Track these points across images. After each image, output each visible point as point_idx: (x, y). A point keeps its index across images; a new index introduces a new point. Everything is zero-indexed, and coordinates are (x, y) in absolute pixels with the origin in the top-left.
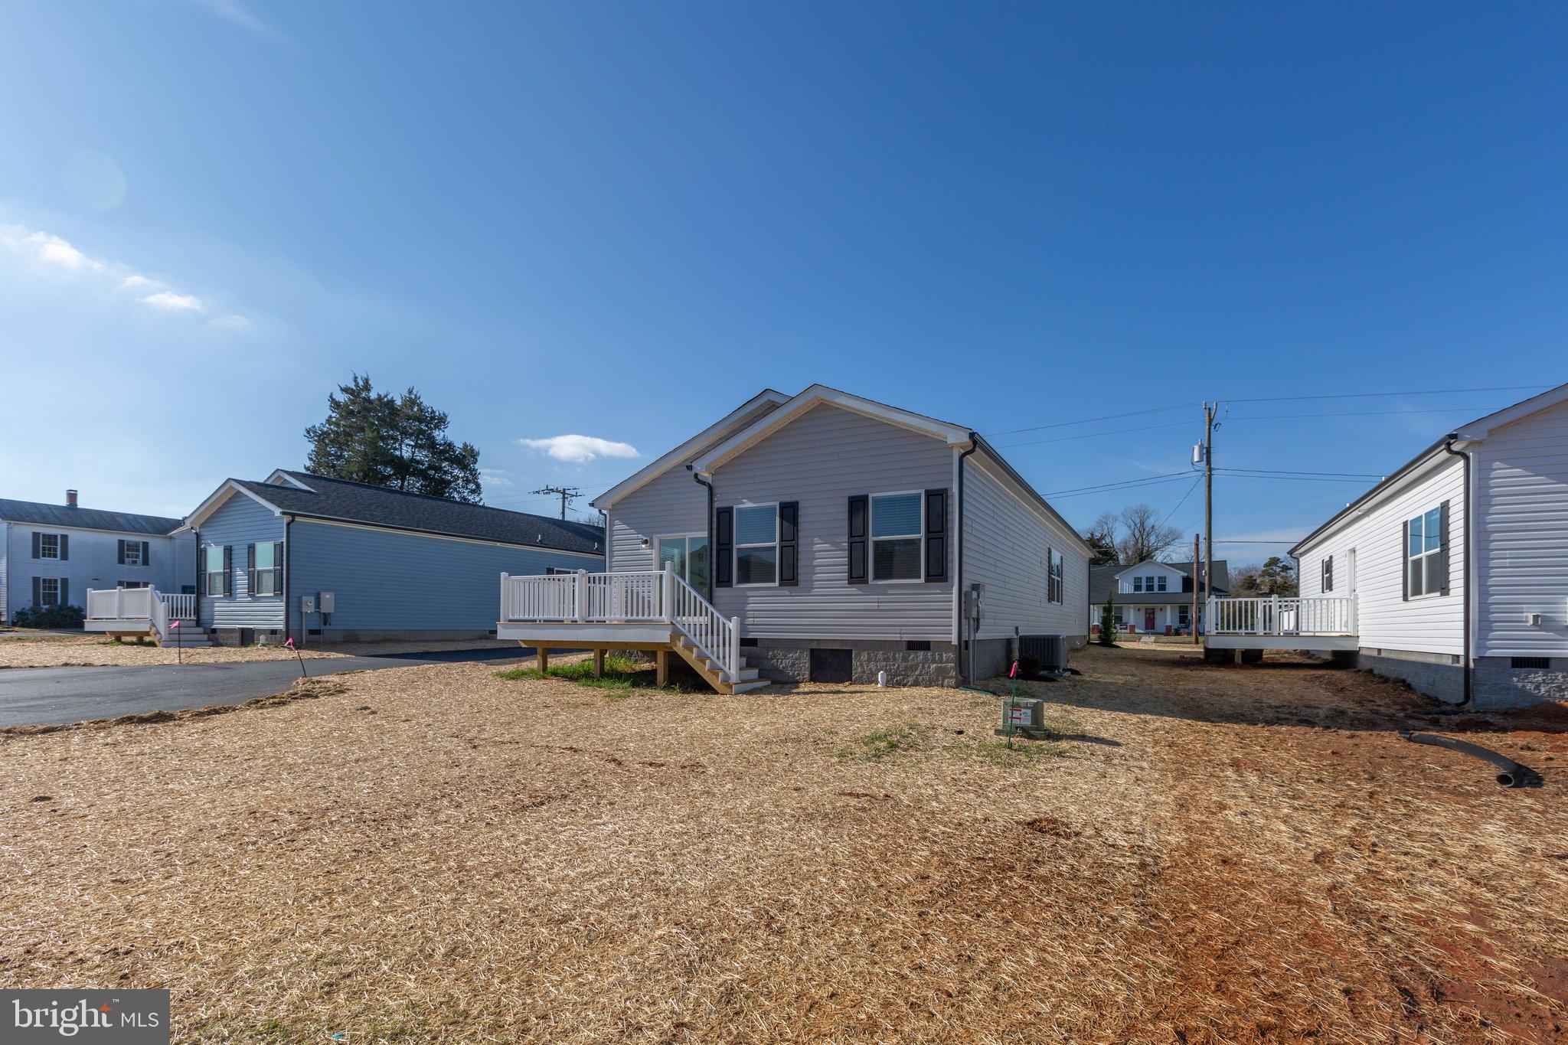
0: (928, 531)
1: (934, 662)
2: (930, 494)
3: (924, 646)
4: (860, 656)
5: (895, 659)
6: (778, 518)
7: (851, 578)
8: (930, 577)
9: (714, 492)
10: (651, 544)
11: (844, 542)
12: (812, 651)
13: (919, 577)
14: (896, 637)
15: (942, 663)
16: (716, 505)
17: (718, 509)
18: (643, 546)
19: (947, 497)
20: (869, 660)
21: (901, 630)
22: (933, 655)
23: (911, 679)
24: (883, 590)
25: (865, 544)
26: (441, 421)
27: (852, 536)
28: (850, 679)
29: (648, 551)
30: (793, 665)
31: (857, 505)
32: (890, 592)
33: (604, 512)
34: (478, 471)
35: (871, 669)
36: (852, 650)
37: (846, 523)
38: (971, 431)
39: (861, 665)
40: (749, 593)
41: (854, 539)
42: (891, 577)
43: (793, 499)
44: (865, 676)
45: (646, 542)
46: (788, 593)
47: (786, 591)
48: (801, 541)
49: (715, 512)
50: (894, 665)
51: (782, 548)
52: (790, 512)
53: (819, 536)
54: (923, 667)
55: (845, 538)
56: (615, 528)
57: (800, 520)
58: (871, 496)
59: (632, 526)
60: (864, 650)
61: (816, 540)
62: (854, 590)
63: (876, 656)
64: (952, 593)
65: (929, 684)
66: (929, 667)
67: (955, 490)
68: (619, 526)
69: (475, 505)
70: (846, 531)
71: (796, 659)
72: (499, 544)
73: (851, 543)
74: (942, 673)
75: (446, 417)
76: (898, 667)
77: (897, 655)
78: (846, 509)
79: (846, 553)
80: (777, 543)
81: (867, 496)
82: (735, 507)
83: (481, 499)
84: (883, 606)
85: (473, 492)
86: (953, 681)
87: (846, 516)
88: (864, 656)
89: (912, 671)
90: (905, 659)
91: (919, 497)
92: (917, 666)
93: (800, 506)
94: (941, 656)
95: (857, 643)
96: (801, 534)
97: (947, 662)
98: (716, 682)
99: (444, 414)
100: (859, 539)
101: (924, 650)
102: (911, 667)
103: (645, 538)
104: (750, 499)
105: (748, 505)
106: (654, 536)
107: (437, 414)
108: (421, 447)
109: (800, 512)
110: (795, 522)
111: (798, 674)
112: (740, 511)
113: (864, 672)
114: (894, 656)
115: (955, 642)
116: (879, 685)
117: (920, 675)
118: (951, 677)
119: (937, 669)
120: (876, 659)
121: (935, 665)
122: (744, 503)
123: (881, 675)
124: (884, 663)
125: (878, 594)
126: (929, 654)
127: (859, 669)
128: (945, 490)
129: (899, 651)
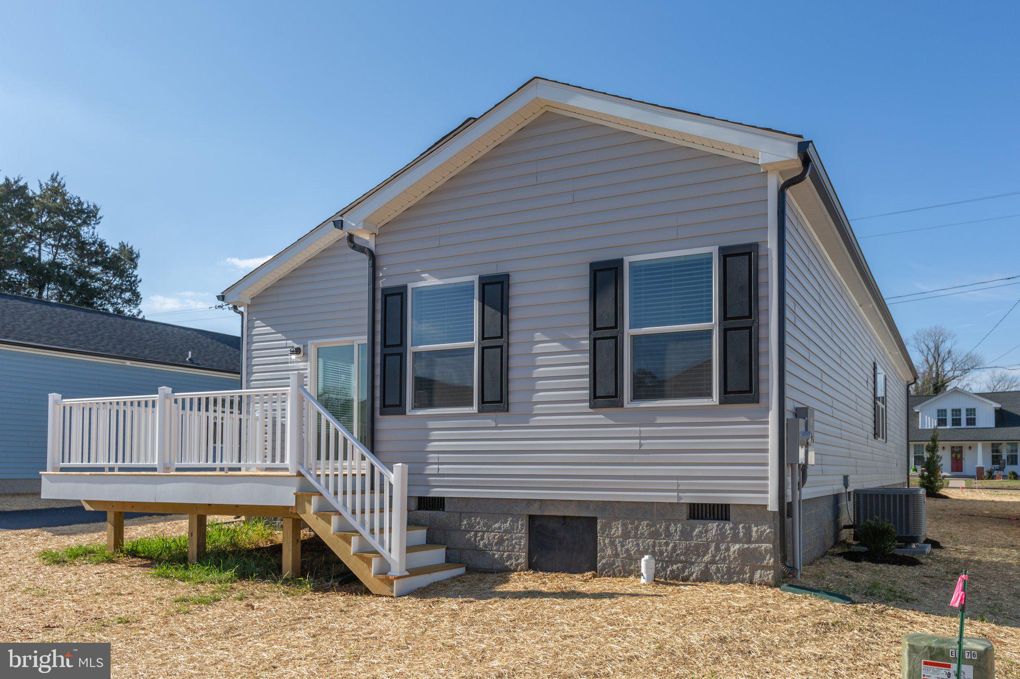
0: (725, 316)
1: (736, 539)
2: (727, 254)
3: (720, 512)
4: (611, 528)
5: (668, 535)
6: (476, 304)
7: (595, 397)
8: (729, 395)
9: (380, 262)
10: (306, 354)
11: (584, 339)
12: (532, 518)
13: (709, 395)
14: (671, 497)
15: (749, 541)
16: (381, 284)
17: (383, 290)
18: (294, 357)
19: (757, 257)
20: (626, 535)
21: (678, 485)
22: (735, 528)
23: (696, 570)
24: (648, 419)
25: (617, 341)
26: (90, 215)
27: (595, 329)
28: (593, 567)
29: (301, 365)
30: (501, 541)
31: (605, 277)
32: (660, 420)
33: (241, 309)
34: (139, 278)
35: (627, 551)
36: (595, 519)
37: (586, 308)
38: (800, 140)
39: (612, 543)
40: (432, 424)
41: (599, 334)
42: (662, 396)
43: (501, 270)
44: (618, 563)
45: (297, 351)
46: (493, 424)
47: (488, 421)
48: (513, 339)
49: (379, 295)
50: (667, 544)
51: (483, 350)
52: (496, 291)
53: (541, 330)
54: (717, 549)
55: (585, 332)
56: (255, 331)
57: (513, 303)
58: (627, 260)
59: (278, 328)
60: (617, 519)
61: (538, 336)
62: (599, 417)
63: (637, 528)
64: (767, 423)
65: (728, 578)
66: (728, 549)
67: (772, 245)
68: (260, 328)
69: (133, 318)
70: (586, 320)
71: (506, 532)
72: (128, 363)
73: (595, 340)
74: (750, 558)
75: (98, 210)
76: (674, 549)
77: (672, 528)
78: (586, 283)
79: (586, 357)
80: (474, 343)
81: (621, 261)
82: (410, 286)
83: (140, 312)
84: (648, 444)
85: (128, 302)
86: (770, 575)
87: (586, 295)
88: (617, 529)
89: (698, 555)
90: (686, 535)
91: (707, 260)
92: (707, 547)
93: (512, 280)
94: (748, 531)
95: (605, 506)
96: (513, 327)
97: (759, 540)
98: (367, 574)
99: (95, 206)
100: (607, 333)
101: (718, 519)
102: (697, 547)
103: (296, 346)
104: (433, 273)
105: (430, 281)
106: (310, 342)
107: (85, 206)
108: (65, 247)
109: (513, 291)
110: (504, 308)
111: (509, 557)
112: (418, 292)
113: (617, 555)
114: (667, 529)
115: (773, 505)
116: (643, 581)
117: (713, 562)
118: (767, 568)
119: (742, 553)
120: (636, 533)
121: (737, 546)
122: (423, 279)
123: (645, 563)
124: (650, 541)
125: (640, 425)
126: (728, 526)
127: (609, 551)
128: (755, 246)
129: (676, 521)
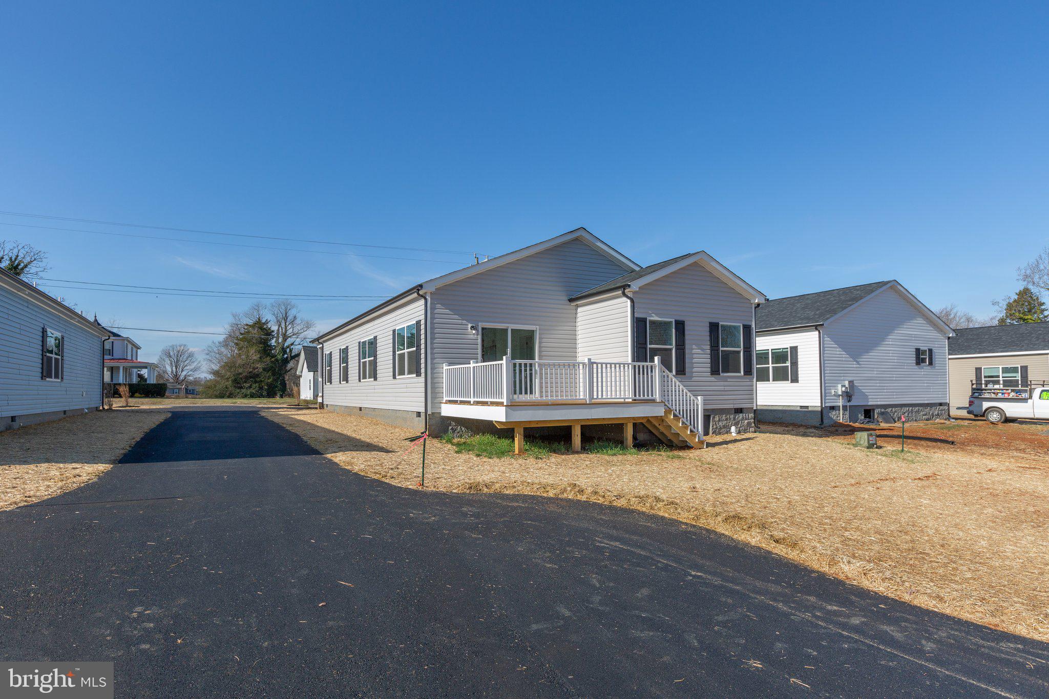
0: (744, 347)
1: (746, 419)
2: (745, 327)
6: (674, 330)
7: (713, 371)
8: (745, 373)
11: (708, 350)
13: (739, 372)
14: (731, 406)
15: (749, 419)
16: (636, 315)
17: (637, 318)
20: (719, 421)
21: (733, 402)
22: (746, 415)
24: (725, 380)
25: (718, 351)
27: (713, 346)
31: (714, 327)
32: (729, 380)
35: (720, 426)
36: (710, 415)
37: (708, 338)
39: (715, 423)
41: (713, 348)
42: (729, 372)
43: (682, 318)
47: (679, 378)
48: (687, 347)
49: (635, 320)
50: (729, 422)
51: (676, 350)
52: (680, 326)
53: (696, 344)
54: (742, 422)
55: (709, 347)
56: (436, 311)
57: (686, 333)
58: (720, 323)
59: (455, 311)
60: (716, 414)
61: (694, 347)
62: (713, 379)
63: (722, 417)
64: (753, 381)
66: (744, 422)
67: (754, 326)
70: (709, 343)
73: (713, 350)
74: (749, 425)
76: (732, 424)
78: (708, 329)
79: (709, 356)
80: (673, 346)
81: (718, 324)
82: (649, 318)
84: (727, 388)
87: (708, 333)
88: (716, 418)
89: (737, 425)
90: (734, 419)
91: (740, 327)
92: (739, 422)
93: (686, 323)
94: (749, 416)
95: (713, 410)
96: (687, 342)
97: (751, 419)
100: (716, 348)
101: (741, 413)
102: (737, 422)
104: (657, 315)
105: (655, 318)
109: (686, 328)
110: (683, 334)
112: (651, 322)
113: (717, 428)
114: (730, 417)
115: (755, 408)
117: (741, 427)
118: (752, 427)
119: (748, 423)
121: (746, 421)
122: (653, 317)
123: (733, 429)
124: (725, 422)
125: (724, 382)
126: (744, 415)
127: (715, 427)
128: (750, 326)
129: (732, 414)
